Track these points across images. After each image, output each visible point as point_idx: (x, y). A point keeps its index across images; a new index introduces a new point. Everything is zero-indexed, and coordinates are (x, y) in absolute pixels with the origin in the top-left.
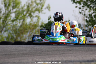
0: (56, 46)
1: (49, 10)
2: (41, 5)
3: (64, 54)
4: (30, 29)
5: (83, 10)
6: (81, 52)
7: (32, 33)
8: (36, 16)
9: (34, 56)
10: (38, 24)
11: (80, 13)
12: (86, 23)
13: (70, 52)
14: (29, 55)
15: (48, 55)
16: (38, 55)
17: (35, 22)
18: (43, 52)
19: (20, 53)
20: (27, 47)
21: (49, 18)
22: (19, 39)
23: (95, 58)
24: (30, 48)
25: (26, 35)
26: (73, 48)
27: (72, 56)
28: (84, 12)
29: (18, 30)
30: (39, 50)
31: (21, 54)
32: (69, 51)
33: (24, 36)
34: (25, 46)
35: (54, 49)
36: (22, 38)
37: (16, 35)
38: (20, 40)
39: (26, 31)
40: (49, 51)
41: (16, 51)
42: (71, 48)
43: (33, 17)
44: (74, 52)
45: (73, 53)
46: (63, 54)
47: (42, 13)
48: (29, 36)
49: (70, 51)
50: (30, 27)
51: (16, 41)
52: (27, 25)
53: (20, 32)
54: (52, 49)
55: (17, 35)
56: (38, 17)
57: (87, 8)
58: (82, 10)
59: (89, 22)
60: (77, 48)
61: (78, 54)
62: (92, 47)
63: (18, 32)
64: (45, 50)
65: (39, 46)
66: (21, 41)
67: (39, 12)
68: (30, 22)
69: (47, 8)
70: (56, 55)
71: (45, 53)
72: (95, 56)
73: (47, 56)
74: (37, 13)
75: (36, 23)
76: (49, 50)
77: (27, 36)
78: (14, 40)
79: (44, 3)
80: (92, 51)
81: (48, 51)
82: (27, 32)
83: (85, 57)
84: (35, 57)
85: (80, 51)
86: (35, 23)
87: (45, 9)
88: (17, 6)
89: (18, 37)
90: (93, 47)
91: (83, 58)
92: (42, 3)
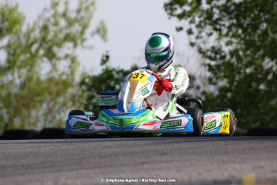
0: (123, 142)
1: (104, 37)
2: (82, 23)
3: (147, 163)
4: (50, 93)
5: (201, 37)
6: (194, 157)
7: (54, 106)
8: (66, 57)
9: (60, 171)
10: (73, 80)
11: (192, 44)
12: (209, 74)
13: (164, 158)
14: (47, 170)
15: (100, 167)
16: (73, 167)
17: (63, 74)
18: (85, 158)
19: (19, 164)
20: (39, 145)
21: (105, 59)
22: (17, 124)
23: (234, 173)
24: (48, 149)
25: (38, 112)
26: (172, 146)
27: (169, 169)
28: (204, 42)
29: (16, 95)
30: (76, 153)
31: (22, 166)
32: (161, 154)
33: (33, 113)
34: (34, 143)
35: (118, 150)
36: (26, 121)
37: (8, 113)
38: (22, 126)
39: (38, 99)
40: (104, 156)
41: (7, 158)
42: (167, 145)
43: (59, 59)
44: (177, 159)
45: (171, 161)
46: (143, 163)
47: (83, 47)
48: (46, 115)
49: (165, 154)
50: (48, 89)
51: (9, 128)
52: (42, 83)
53: (21, 102)
54: (113, 150)
55: (12, 111)
56: (73, 60)
57: (212, 31)
58: (197, 38)
59: (216, 71)
60: (185, 147)
61: (187, 163)
62: (226, 142)
63: (15, 103)
64: (92, 154)
65: (74, 142)
66: (22, 128)
67: (75, 45)
68: (48, 74)
69: (98, 31)
70: (123, 168)
71: (92, 161)
72: (236, 169)
73: (97, 170)
74: (69, 48)
75: (67, 75)
76: (104, 154)
77: (41, 113)
78: (3, 125)
79: (90, 18)
80: (227, 153)
81: (100, 157)
82: (41, 102)
83: (208, 171)
84: (64, 173)
85: (193, 155)
86: (64, 77)
87: (92, 34)
88: (14, 30)
89: (15, 117)
90: (231, 142)
91: (200, 174)
92: (82, 18)
